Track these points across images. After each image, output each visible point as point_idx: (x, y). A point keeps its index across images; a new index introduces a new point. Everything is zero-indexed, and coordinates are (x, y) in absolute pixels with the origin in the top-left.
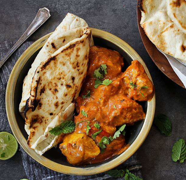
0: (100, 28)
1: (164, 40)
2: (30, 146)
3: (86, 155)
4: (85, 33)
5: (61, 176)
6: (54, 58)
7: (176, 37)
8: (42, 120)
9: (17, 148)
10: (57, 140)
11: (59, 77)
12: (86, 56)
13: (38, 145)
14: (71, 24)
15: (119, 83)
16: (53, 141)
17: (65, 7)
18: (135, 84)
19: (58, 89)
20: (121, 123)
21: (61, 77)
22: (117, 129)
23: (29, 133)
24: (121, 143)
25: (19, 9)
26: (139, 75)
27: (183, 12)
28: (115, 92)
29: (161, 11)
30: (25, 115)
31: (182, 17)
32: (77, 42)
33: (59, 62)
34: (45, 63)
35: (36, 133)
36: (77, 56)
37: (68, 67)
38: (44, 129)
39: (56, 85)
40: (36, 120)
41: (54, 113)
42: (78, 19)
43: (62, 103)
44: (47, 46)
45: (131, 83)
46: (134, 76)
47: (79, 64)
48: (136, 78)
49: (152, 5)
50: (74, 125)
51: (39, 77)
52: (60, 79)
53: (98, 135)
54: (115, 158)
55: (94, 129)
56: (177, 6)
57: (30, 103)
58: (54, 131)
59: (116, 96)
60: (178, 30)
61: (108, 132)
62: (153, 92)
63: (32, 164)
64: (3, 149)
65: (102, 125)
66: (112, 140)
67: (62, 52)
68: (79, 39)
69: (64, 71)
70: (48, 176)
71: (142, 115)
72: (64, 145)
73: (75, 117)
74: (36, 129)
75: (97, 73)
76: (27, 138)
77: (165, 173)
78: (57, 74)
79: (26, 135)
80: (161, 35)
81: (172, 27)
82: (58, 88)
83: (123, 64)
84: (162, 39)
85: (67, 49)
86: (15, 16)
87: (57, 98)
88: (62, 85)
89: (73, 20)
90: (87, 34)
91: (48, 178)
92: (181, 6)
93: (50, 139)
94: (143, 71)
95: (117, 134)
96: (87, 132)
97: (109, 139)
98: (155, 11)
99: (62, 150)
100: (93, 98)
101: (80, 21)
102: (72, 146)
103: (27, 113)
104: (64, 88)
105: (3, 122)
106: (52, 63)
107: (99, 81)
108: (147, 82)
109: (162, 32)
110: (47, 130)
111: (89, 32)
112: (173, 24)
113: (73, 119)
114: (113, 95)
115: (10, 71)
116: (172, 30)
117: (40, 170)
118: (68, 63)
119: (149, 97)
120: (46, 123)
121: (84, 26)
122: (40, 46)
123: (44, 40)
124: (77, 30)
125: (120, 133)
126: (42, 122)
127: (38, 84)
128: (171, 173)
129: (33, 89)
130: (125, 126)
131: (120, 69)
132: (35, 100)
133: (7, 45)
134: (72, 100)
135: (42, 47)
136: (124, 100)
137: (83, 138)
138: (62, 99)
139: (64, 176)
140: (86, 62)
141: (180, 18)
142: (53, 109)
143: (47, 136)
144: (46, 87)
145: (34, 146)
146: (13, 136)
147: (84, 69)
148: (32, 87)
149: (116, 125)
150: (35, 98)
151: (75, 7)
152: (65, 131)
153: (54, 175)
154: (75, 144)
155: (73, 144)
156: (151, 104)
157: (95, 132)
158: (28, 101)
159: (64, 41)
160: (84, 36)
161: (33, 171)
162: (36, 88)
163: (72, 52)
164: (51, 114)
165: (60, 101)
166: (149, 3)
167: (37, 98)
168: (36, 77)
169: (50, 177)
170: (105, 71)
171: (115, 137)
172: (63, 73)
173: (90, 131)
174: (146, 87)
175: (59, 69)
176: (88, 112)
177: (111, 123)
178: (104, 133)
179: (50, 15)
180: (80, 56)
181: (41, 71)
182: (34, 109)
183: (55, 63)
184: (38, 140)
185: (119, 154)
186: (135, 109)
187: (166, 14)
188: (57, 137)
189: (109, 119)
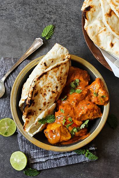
0: (75, 54)
2: (25, 130)
3: (62, 138)
6: (46, 73)
7: (108, 37)
8: (34, 113)
9: (15, 129)
10: (43, 127)
11: (48, 85)
12: (67, 73)
13: (30, 129)
14: (57, 51)
15: (86, 92)
16: (40, 128)
18: (97, 94)
20: (86, 119)
21: (49, 86)
22: (83, 123)
23: (25, 121)
24: (85, 132)
25: (22, 38)
26: (100, 88)
27: (113, 21)
28: (83, 98)
29: (98, 20)
30: (24, 109)
31: (112, 24)
32: (62, 64)
33: (49, 76)
34: (39, 76)
35: (30, 122)
36: (61, 73)
37: (54, 80)
38: (35, 119)
39: (46, 91)
40: (30, 114)
41: (42, 109)
42: (63, 48)
43: (48, 103)
44: (41, 64)
45: (95, 93)
46: (97, 88)
47: (61, 78)
48: (98, 90)
49: (92, 15)
50: (55, 118)
51: (35, 85)
52: (48, 87)
53: (70, 125)
54: (80, 142)
55: (68, 122)
56: (109, 16)
57: (27, 102)
58: (42, 121)
60: (109, 33)
61: (77, 124)
62: (108, 100)
63: (24, 141)
64: (7, 129)
65: (73, 119)
66: (79, 130)
67: (52, 69)
68: (63, 62)
69: (51, 82)
70: (34, 150)
71: (100, 114)
72: (47, 131)
73: (56, 113)
74: (30, 119)
75: (73, 85)
76: (23, 125)
77: (111, 153)
78: (47, 83)
79: (22, 123)
80: (97, 36)
81: (105, 30)
82: (46, 93)
83: (89, 79)
84: (98, 38)
85: (55, 68)
87: (45, 99)
88: (49, 91)
89: (59, 48)
90: (68, 59)
91: (34, 151)
92: (112, 17)
93: (38, 126)
94: (103, 86)
95: (83, 126)
96: (63, 123)
97: (77, 129)
98: (94, 19)
99: (45, 134)
100: (68, 101)
101: (64, 49)
102: (53, 132)
103: (25, 109)
104: (51, 93)
105: (7, 112)
106: (44, 76)
107: (73, 90)
108: (105, 93)
109: (99, 34)
110: (37, 120)
111: (69, 57)
112: (106, 29)
113: (54, 114)
114: (82, 100)
115: (14, 79)
116: (105, 32)
117: (29, 146)
118: (55, 77)
119: (106, 102)
120: (36, 115)
121: (66, 53)
122: (35, 63)
123: (39, 60)
124: (62, 55)
125: (85, 126)
126: (34, 114)
127: (34, 89)
128: (115, 154)
129: (30, 92)
130: (88, 120)
131: (87, 83)
132: (31, 100)
133: (13, 61)
134: (54, 101)
135: (37, 65)
136: (89, 104)
137: (60, 127)
138: (49, 100)
139: (45, 151)
140: (66, 77)
141: (111, 24)
142: (42, 106)
143: (36, 124)
144: (39, 92)
145: (27, 130)
146: (13, 120)
147: (65, 82)
148: (30, 91)
149: (82, 120)
150: (31, 98)
151: (60, 39)
152: (49, 121)
153: (39, 150)
154: (55, 131)
155: (54, 131)
156: (106, 108)
157: (68, 124)
158: (26, 100)
159: (53, 61)
160: (66, 60)
161: (25, 146)
162: (32, 92)
163: (58, 70)
164: (40, 110)
165: (47, 101)
166: (90, 14)
167: (32, 99)
168: (33, 84)
170: (78, 83)
171: (81, 128)
172: (51, 84)
173: (66, 123)
174: (105, 96)
175: (49, 80)
176: (65, 110)
177: (79, 119)
178: (74, 125)
179: (43, 43)
180: (63, 73)
181: (37, 81)
182: (29, 106)
183: (46, 77)
184: (30, 126)
185: (83, 139)
186: (96, 110)
187: (101, 22)
188: (43, 125)
189: (78, 115)
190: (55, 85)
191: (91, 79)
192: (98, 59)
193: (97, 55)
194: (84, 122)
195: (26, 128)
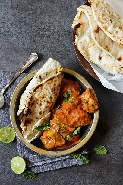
1: (89, 53)
2: (23, 137)
3: (56, 144)
4: (60, 71)
5: (40, 155)
6: (41, 86)
7: (96, 51)
8: (31, 121)
9: (15, 136)
10: (39, 134)
11: (43, 96)
12: (60, 85)
13: (28, 136)
14: (51, 64)
15: (78, 102)
16: (37, 135)
17: (47, 53)
18: (88, 103)
19: (42, 104)
20: (78, 126)
23: (23, 129)
24: (77, 138)
25: (19, 53)
26: (90, 97)
27: (100, 36)
28: (75, 107)
29: (87, 36)
30: (22, 119)
32: (55, 77)
33: (43, 88)
34: (35, 88)
35: (28, 129)
36: (55, 85)
37: (49, 91)
38: (32, 127)
39: (41, 101)
40: (28, 122)
41: (38, 117)
43: (44, 112)
44: (37, 77)
45: (85, 102)
46: (87, 98)
47: (55, 89)
48: (88, 99)
49: (82, 31)
50: (50, 125)
52: (44, 98)
53: (64, 132)
55: (62, 129)
56: (97, 33)
57: (25, 112)
58: (38, 128)
59: (75, 109)
60: (97, 47)
61: (70, 130)
62: (98, 108)
63: (23, 147)
64: (7, 137)
65: (67, 126)
66: (72, 136)
67: (46, 82)
68: (56, 75)
69: (46, 93)
70: (32, 155)
71: (91, 121)
72: (43, 137)
73: (51, 121)
74: (27, 127)
75: (65, 95)
76: (21, 132)
78: (42, 94)
79: (21, 130)
80: (87, 50)
84: (87, 52)
85: (49, 80)
86: (16, 57)
87: (41, 109)
88: (44, 101)
89: (52, 62)
91: (32, 156)
92: (99, 33)
93: (35, 133)
94: (93, 95)
95: (75, 132)
96: (58, 130)
99: (42, 140)
100: (62, 110)
101: (57, 63)
102: (48, 138)
104: (46, 103)
105: (7, 121)
106: (40, 88)
107: (66, 100)
108: (95, 102)
109: (88, 48)
110: (34, 128)
111: (62, 70)
112: (94, 44)
113: (49, 122)
114: (74, 109)
115: (13, 91)
116: (94, 47)
117: (27, 151)
118: (49, 88)
119: (96, 111)
120: (33, 123)
121: (59, 66)
122: (32, 76)
123: (35, 73)
124: (55, 69)
125: (77, 132)
127: (30, 100)
130: (80, 127)
131: (79, 93)
132: (28, 110)
133: (11, 74)
134: (49, 110)
135: (33, 78)
136: (80, 112)
137: (55, 133)
138: (44, 110)
139: (42, 156)
140: (59, 88)
142: (38, 115)
143: (33, 131)
144: (35, 102)
145: (25, 137)
146: (12, 128)
147: (58, 92)
148: (27, 102)
150: (28, 108)
151: (53, 53)
152: (44, 129)
153: (36, 155)
154: (50, 137)
156: (96, 115)
157: (62, 131)
158: (24, 110)
159: (47, 74)
160: (59, 73)
161: (24, 152)
162: (29, 103)
163: (52, 82)
166: (80, 31)
168: (30, 96)
169: (33, 156)
170: (70, 94)
171: (74, 134)
172: (45, 95)
173: (60, 130)
174: (94, 105)
175: (44, 92)
176: (59, 118)
177: (72, 126)
178: (67, 132)
179: (38, 58)
181: (33, 92)
182: (27, 115)
183: (41, 89)
184: (28, 133)
186: (87, 118)
187: (90, 37)
188: (39, 132)
189: (71, 123)
190: (49, 95)
191: (82, 90)
192: (88, 71)
193: (87, 67)
194: (76, 128)
195: (24, 136)
